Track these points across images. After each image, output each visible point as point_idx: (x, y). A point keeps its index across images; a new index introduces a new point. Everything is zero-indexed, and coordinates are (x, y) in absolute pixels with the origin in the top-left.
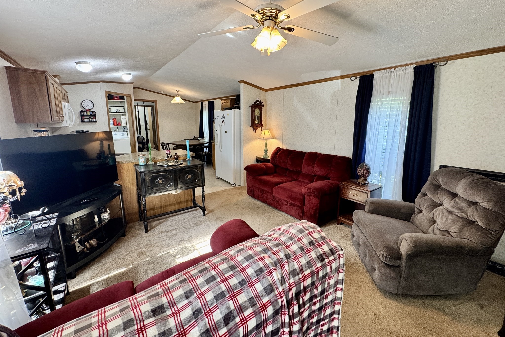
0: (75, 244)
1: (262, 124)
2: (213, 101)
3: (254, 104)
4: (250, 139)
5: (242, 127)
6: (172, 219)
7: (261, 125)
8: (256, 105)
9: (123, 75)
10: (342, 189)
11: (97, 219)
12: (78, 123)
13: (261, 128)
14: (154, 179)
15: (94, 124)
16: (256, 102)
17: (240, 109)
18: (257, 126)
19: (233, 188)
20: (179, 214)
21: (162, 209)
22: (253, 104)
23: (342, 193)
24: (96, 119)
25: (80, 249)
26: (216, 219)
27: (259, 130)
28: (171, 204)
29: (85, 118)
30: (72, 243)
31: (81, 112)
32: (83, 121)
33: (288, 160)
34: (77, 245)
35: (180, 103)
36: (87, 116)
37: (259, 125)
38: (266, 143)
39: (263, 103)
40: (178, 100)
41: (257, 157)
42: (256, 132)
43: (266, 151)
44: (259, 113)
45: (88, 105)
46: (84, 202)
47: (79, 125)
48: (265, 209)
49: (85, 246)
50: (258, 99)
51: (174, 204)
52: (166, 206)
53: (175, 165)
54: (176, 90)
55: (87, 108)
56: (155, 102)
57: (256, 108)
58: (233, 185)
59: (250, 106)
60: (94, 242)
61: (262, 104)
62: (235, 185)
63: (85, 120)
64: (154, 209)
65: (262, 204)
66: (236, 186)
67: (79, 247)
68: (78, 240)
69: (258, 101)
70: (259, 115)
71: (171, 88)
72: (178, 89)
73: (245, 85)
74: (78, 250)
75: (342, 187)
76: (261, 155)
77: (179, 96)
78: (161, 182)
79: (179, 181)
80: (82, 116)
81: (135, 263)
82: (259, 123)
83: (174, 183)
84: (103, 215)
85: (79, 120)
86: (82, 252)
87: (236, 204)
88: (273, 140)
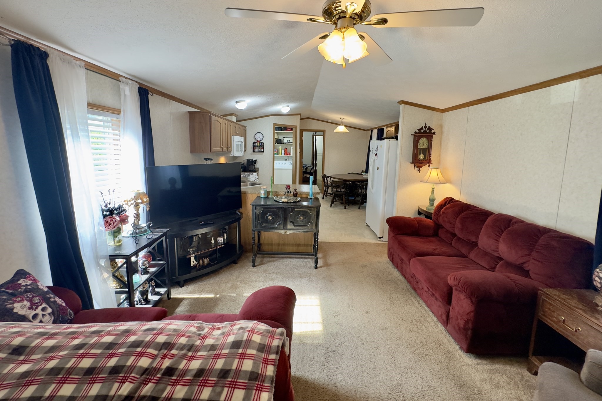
0: (190, 258)
1: (430, 159)
2: (383, 129)
3: (418, 131)
4: (408, 181)
5: (398, 164)
6: (284, 260)
7: (428, 161)
8: (422, 133)
9: (282, 107)
10: (543, 302)
11: (213, 241)
12: (251, 152)
13: (429, 166)
14: (264, 214)
15: (261, 153)
16: (422, 128)
17: (397, 140)
18: (421, 163)
19: (377, 243)
20: (293, 258)
21: (280, 247)
22: (416, 132)
23: (543, 311)
24: (263, 149)
25: (194, 264)
26: (325, 277)
27: (425, 168)
28: (289, 244)
29: (256, 148)
30: (188, 257)
31: (254, 143)
32: (254, 151)
33: (457, 220)
34: (193, 259)
35: (344, 132)
36: (257, 146)
37: (424, 161)
38: (433, 188)
39: (433, 129)
40: (341, 129)
41: (418, 207)
42: (419, 170)
43: (432, 201)
44: (427, 144)
45: (259, 137)
46: (202, 224)
47: (251, 154)
48: (399, 287)
49: (199, 262)
50: (426, 124)
51: (292, 245)
52: (284, 245)
53: (288, 203)
54: (341, 118)
55: (258, 140)
56: (324, 131)
57: (421, 137)
58: (379, 239)
59: (412, 135)
60: (206, 261)
61: (432, 132)
62: (382, 239)
63: (256, 150)
64: (272, 245)
65: (401, 278)
66: (383, 241)
67: (193, 262)
68: (193, 255)
69: (425, 127)
70: (425, 146)
71: (335, 117)
72: (342, 117)
73: (406, 106)
74: (192, 264)
75: (543, 299)
76: (425, 205)
77: (343, 125)
78: (270, 218)
79: (288, 221)
80: (254, 147)
81: (223, 294)
82: (425, 158)
83: (283, 222)
84: (218, 239)
85: (252, 150)
86: (195, 266)
87: (364, 266)
88: (448, 185)
